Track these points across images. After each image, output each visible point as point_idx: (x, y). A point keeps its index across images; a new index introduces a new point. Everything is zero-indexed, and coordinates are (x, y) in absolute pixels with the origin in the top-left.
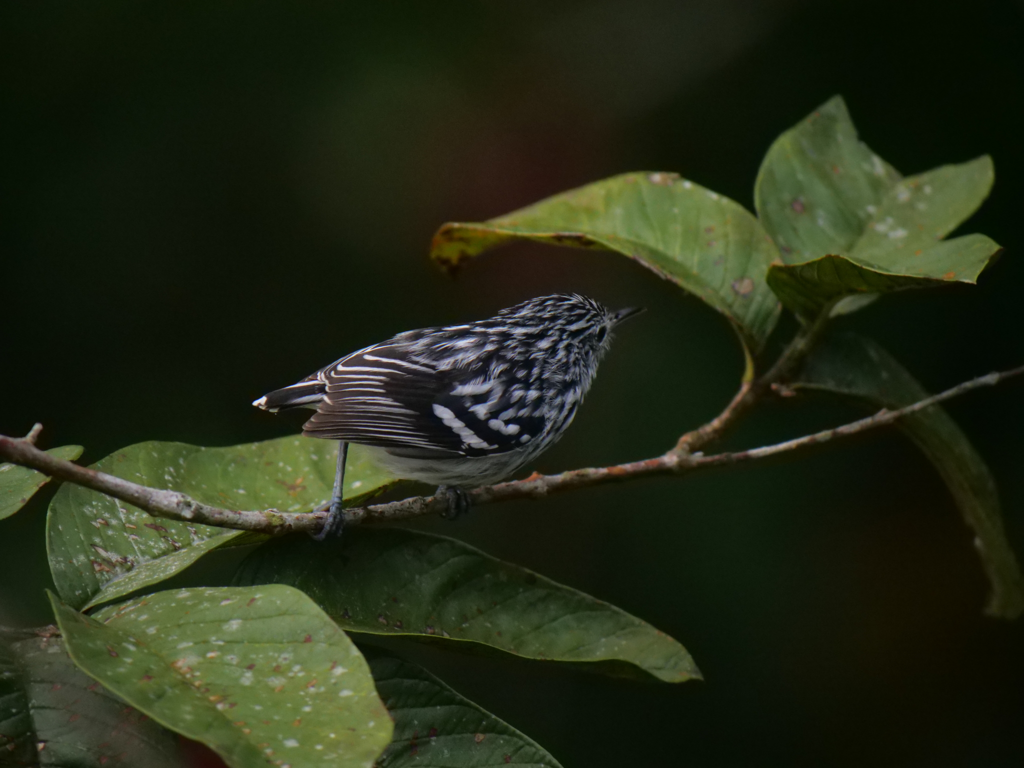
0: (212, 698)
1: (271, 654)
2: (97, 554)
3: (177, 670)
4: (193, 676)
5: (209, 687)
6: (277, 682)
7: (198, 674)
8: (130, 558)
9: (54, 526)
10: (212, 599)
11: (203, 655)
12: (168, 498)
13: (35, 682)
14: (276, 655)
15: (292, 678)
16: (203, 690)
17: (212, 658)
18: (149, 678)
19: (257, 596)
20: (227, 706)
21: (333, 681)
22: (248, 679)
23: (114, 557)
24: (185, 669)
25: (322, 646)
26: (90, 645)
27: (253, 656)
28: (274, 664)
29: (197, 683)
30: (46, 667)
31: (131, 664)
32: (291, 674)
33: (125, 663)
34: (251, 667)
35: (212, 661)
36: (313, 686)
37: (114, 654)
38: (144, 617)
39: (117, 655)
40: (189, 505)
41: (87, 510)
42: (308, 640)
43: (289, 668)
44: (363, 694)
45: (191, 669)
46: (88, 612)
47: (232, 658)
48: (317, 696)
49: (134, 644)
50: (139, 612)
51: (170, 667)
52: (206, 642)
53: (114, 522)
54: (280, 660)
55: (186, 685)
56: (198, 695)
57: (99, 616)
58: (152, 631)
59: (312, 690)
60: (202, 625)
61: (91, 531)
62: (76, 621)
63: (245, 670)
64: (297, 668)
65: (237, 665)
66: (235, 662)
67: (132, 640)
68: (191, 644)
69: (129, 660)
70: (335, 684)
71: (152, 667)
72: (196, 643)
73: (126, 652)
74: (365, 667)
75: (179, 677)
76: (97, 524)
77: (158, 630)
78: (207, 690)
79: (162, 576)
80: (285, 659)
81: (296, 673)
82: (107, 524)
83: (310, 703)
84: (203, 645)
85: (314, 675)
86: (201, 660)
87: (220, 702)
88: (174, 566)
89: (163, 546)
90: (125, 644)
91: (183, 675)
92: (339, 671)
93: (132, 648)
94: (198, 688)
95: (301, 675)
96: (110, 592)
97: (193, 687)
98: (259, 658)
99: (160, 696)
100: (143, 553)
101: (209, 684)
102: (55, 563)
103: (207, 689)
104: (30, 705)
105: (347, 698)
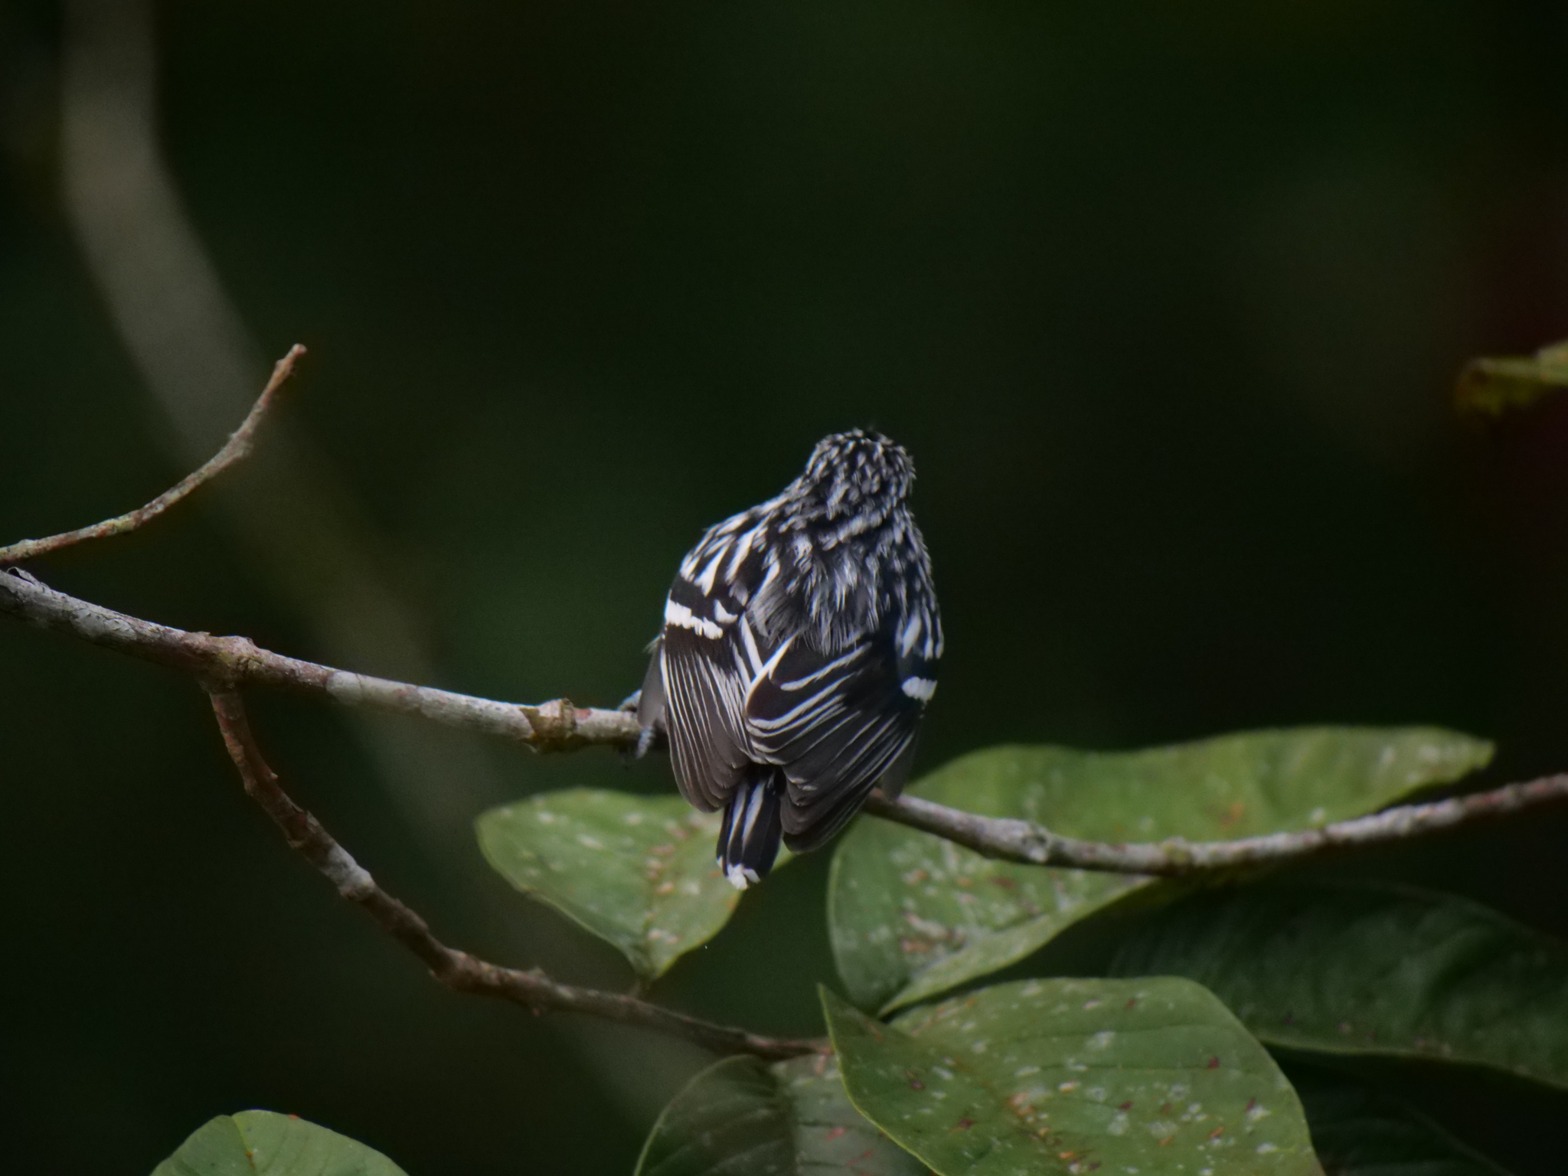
0: (1063, 1155)
1: (1157, 1085)
2: (908, 926)
3: (1014, 1111)
4: (1038, 1120)
5: (1060, 1137)
6: (1163, 1129)
7: (1044, 1116)
8: (960, 931)
9: (842, 884)
10: (1074, 999)
11: (1055, 1087)
12: (1008, 830)
13: (807, 1124)
14: (1165, 1087)
15: (1188, 1123)
16: (1051, 1141)
17: (1067, 1092)
18: (969, 1124)
19: (1141, 995)
20: (1085, 1168)
21: (1249, 1129)
22: (1120, 1124)
23: (934, 929)
24: (1024, 1110)
25: (1235, 1074)
26: (881, 1072)
27: (1130, 1089)
28: (1162, 1102)
29: (1042, 1131)
30: (822, 1102)
31: (944, 1101)
32: (1186, 1118)
33: (934, 1099)
34: (1125, 1107)
35: (1067, 1097)
36: (1218, 1136)
37: (917, 1085)
38: (970, 1026)
39: (923, 1088)
40: (1041, 840)
41: (899, 857)
42: (1214, 1064)
43: (1184, 1108)
44: (1292, 1150)
45: (1035, 1108)
46: (888, 1018)
47: (1098, 1092)
48: (1220, 1154)
49: (952, 1069)
50: (964, 1017)
51: (1004, 1105)
52: (1058, 1066)
53: (938, 875)
54: (1171, 1095)
55: (1024, 1133)
56: (1042, 1151)
57: (902, 1024)
58: (980, 1047)
59: (1217, 1143)
60: (1055, 1040)
61: (900, 889)
62: (862, 1032)
63: (1116, 1111)
64: (1195, 1108)
65: (1106, 1103)
66: (1102, 1098)
67: (949, 1062)
68: (1036, 1070)
69: (940, 1095)
70: (1252, 1134)
71: (976, 1106)
72: (1044, 1068)
73: (938, 1083)
74: (1299, 1109)
75: (1015, 1122)
76: (911, 878)
77: (990, 1047)
78: (1058, 1142)
79: (1000, 961)
80: (1178, 1094)
81: (1194, 1116)
82: (927, 879)
83: (1212, 1163)
84: (1054, 1072)
85: (1221, 1119)
86: (1049, 1094)
87: (1075, 1162)
88: (1021, 945)
89: (1011, 911)
90: (937, 1070)
91: (1022, 1118)
92: (1258, 1113)
93: (947, 1075)
94: (1044, 1139)
95: (1201, 1118)
96: (924, 985)
97: (1035, 1138)
98: (1138, 1093)
99: (982, 1154)
100: (981, 923)
101: (1059, 1133)
102: (841, 940)
103: (1058, 1140)
104: (798, 1159)
105: (1270, 1156)
